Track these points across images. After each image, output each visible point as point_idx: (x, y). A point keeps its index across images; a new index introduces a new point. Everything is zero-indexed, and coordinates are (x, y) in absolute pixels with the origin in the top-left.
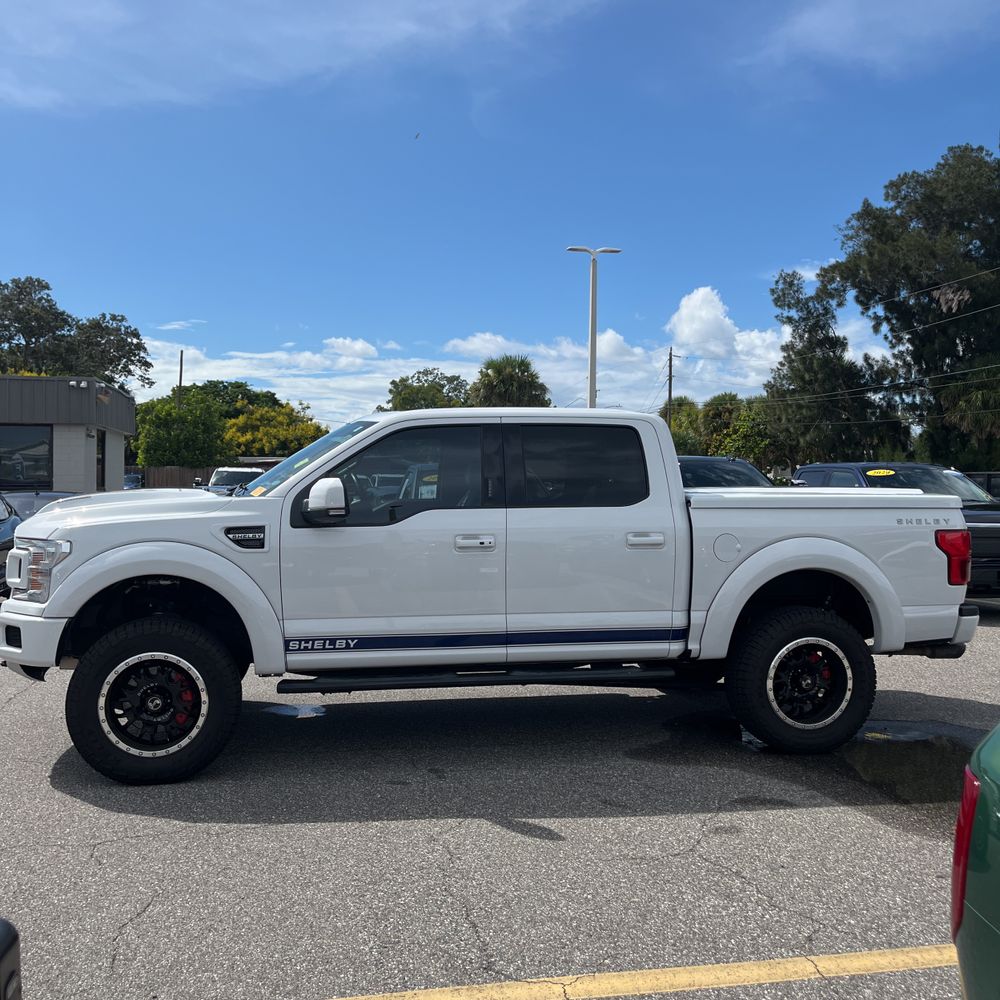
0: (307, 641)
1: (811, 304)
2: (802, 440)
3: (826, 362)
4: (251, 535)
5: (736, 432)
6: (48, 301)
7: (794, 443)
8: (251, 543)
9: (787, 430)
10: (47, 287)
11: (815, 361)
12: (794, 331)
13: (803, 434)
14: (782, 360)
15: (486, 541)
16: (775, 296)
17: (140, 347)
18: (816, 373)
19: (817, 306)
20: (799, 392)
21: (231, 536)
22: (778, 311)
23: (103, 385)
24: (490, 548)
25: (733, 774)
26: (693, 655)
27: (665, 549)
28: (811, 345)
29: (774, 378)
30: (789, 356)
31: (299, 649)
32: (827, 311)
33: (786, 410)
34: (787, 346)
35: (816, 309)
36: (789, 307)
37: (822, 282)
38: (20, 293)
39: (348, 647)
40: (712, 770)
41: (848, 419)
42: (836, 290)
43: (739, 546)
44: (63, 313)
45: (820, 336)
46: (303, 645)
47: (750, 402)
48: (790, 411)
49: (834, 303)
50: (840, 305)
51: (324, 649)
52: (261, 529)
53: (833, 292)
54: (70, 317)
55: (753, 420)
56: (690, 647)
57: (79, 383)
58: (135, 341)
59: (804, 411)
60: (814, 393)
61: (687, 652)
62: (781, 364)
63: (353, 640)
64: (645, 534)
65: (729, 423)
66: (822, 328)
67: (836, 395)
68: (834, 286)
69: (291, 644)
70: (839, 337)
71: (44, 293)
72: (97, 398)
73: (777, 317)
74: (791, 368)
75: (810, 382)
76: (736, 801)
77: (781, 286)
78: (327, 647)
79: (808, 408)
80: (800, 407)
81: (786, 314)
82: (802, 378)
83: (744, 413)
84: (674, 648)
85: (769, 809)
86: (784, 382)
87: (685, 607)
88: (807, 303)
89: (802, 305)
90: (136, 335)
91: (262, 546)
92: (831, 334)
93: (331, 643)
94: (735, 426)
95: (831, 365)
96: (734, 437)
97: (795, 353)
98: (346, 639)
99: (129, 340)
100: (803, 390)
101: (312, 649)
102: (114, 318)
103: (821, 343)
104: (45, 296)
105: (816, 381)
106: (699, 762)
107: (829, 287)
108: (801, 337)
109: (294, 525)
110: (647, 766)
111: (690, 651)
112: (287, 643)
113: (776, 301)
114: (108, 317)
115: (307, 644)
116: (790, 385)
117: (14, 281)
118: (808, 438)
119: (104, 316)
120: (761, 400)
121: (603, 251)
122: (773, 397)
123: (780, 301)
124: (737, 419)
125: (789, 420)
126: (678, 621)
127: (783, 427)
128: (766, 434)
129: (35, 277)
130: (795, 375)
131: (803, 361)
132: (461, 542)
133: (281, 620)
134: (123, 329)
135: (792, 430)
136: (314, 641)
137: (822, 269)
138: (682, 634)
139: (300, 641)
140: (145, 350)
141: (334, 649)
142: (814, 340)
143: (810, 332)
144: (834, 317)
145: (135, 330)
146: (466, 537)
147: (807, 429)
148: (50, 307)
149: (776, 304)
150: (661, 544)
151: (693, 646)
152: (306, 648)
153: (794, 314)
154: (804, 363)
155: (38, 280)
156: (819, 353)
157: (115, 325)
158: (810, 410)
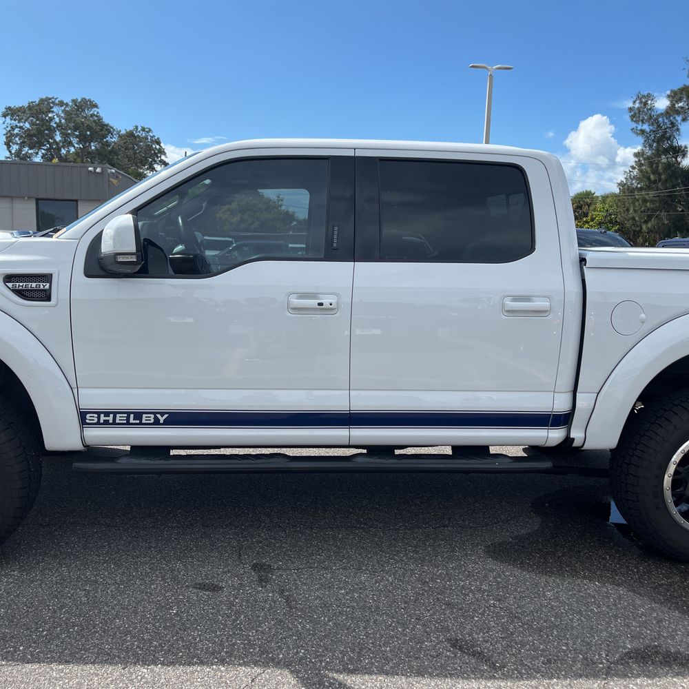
0: (107, 414)
1: (660, 119)
2: (644, 227)
3: (669, 166)
4: (34, 285)
5: (593, 220)
6: (97, 116)
7: (638, 229)
8: (35, 295)
9: (633, 219)
10: (96, 106)
11: (660, 165)
12: (645, 141)
13: (646, 222)
14: (634, 164)
15: (326, 301)
16: (632, 113)
17: (162, 152)
18: (660, 175)
19: (666, 121)
20: (645, 189)
21: (10, 285)
22: (634, 125)
23: (113, 171)
24: (330, 310)
25: (620, 598)
26: (576, 444)
27: (549, 317)
28: (658, 153)
29: (626, 178)
30: (639, 161)
31: (98, 423)
32: (673, 124)
33: (633, 203)
34: (639, 153)
35: (665, 123)
36: (643, 122)
37: (671, 102)
38: (78, 110)
39: (157, 422)
40: (592, 587)
41: (682, 211)
42: (682, 108)
43: (643, 316)
44: (107, 125)
45: (666, 145)
46: (103, 418)
47: (605, 198)
48: (637, 203)
49: (679, 118)
50: (684, 120)
51: (128, 423)
52: (47, 278)
53: (680, 110)
54: (112, 128)
55: (607, 211)
56: (572, 436)
57: (95, 169)
58: (158, 147)
59: (648, 204)
60: (658, 189)
61: (568, 440)
62: (633, 168)
63: (162, 414)
64: (527, 299)
65: (588, 213)
66: (668, 139)
67: (674, 191)
68: (681, 104)
69: (88, 416)
70: (681, 146)
71: (94, 111)
72: (109, 181)
73: (632, 130)
74: (641, 171)
75: (655, 182)
76: (629, 655)
77: (637, 105)
78: (132, 421)
79: (652, 201)
80: (645, 201)
81: (639, 128)
82: (649, 179)
83: (599, 206)
84: (554, 436)
85: (677, 675)
86: (634, 182)
87: (570, 387)
88: (657, 119)
89: (653, 119)
90: (159, 143)
91: (48, 299)
92: (675, 144)
93: (136, 417)
94: (593, 215)
95: (673, 168)
96: (591, 223)
97: (645, 159)
98: (155, 414)
99: (154, 146)
100: (649, 188)
101: (114, 423)
102: (143, 129)
103: (666, 151)
104: (96, 113)
105: (660, 181)
106: (574, 573)
107: (677, 106)
108: (651, 146)
109: (88, 274)
110: (512, 574)
111: (574, 439)
112: (82, 415)
113: (632, 117)
114: (140, 129)
115: (108, 418)
116: (638, 183)
117: (73, 101)
118: (649, 225)
119: (137, 127)
120: (614, 195)
121: (499, 68)
122: (624, 192)
123: (636, 115)
124: (595, 210)
125: (635, 211)
126: (561, 404)
127: (631, 216)
128: (616, 221)
129: (87, 98)
130: (644, 176)
131: (651, 164)
132: (296, 302)
133: (74, 388)
134: (149, 138)
135: (637, 218)
136: (115, 414)
137: (672, 91)
138: (564, 420)
139: (99, 414)
140: (165, 154)
141: (141, 423)
142: (661, 149)
143: (658, 142)
144: (678, 130)
145: (158, 139)
146: (303, 296)
147: (650, 218)
148: (99, 120)
149: (632, 120)
150: (545, 311)
151: (577, 434)
152: (106, 422)
153: (646, 127)
154: (651, 166)
155: (89, 100)
156: (664, 159)
157: (144, 135)
158: (653, 204)
